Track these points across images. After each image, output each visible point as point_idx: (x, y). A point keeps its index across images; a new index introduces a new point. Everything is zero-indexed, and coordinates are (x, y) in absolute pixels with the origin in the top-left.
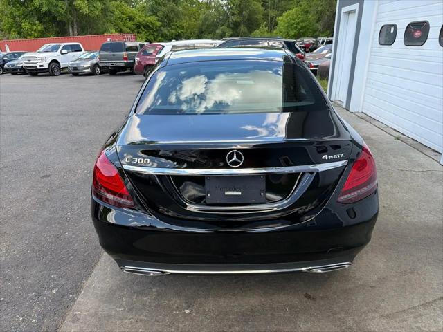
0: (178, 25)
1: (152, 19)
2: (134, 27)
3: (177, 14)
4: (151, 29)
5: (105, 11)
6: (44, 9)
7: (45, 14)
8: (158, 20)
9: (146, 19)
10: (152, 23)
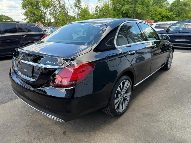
0: (184, 16)
1: (171, 14)
2: (161, 17)
3: (185, 11)
4: (169, 18)
5: (148, 11)
6: (124, 12)
7: (124, 13)
8: (173, 14)
9: (168, 14)
10: (170, 16)
